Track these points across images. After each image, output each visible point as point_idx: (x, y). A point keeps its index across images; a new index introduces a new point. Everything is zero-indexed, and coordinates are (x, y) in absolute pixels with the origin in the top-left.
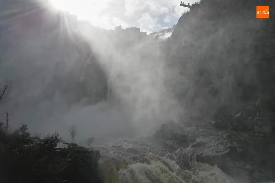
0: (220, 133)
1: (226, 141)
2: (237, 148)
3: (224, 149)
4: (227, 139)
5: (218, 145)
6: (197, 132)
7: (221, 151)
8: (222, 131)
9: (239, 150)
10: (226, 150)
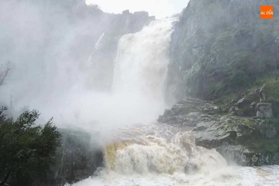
0: (221, 118)
1: (226, 126)
2: (237, 133)
3: (224, 134)
4: (228, 125)
5: (218, 129)
6: (199, 117)
7: (220, 135)
8: (224, 116)
9: (238, 135)
10: (225, 134)
